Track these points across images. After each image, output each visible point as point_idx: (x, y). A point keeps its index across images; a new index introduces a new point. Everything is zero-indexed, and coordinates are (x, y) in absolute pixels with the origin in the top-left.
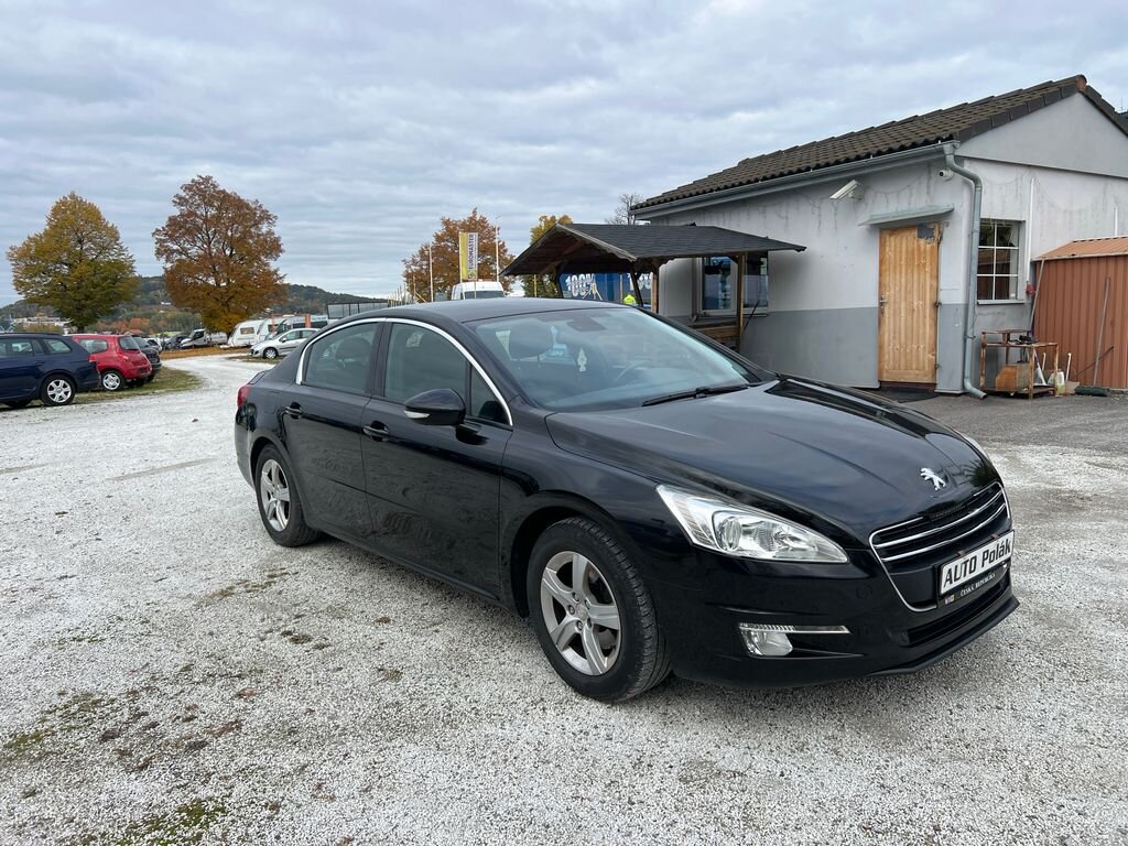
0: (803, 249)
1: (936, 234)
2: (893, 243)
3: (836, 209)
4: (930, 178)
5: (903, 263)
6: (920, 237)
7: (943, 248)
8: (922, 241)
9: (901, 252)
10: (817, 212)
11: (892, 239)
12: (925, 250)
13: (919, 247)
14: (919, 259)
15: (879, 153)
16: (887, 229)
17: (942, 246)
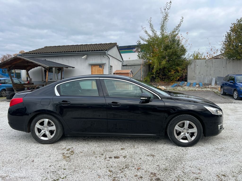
0: (74, 68)
1: (103, 67)
2: (94, 68)
3: (81, 60)
4: (101, 57)
5: (96, 72)
6: (100, 67)
7: (104, 70)
8: (100, 68)
9: (96, 70)
10: (76, 60)
11: (94, 67)
12: (101, 70)
13: (99, 69)
14: (100, 71)
15: (92, 51)
16: (93, 65)
17: (104, 69)
